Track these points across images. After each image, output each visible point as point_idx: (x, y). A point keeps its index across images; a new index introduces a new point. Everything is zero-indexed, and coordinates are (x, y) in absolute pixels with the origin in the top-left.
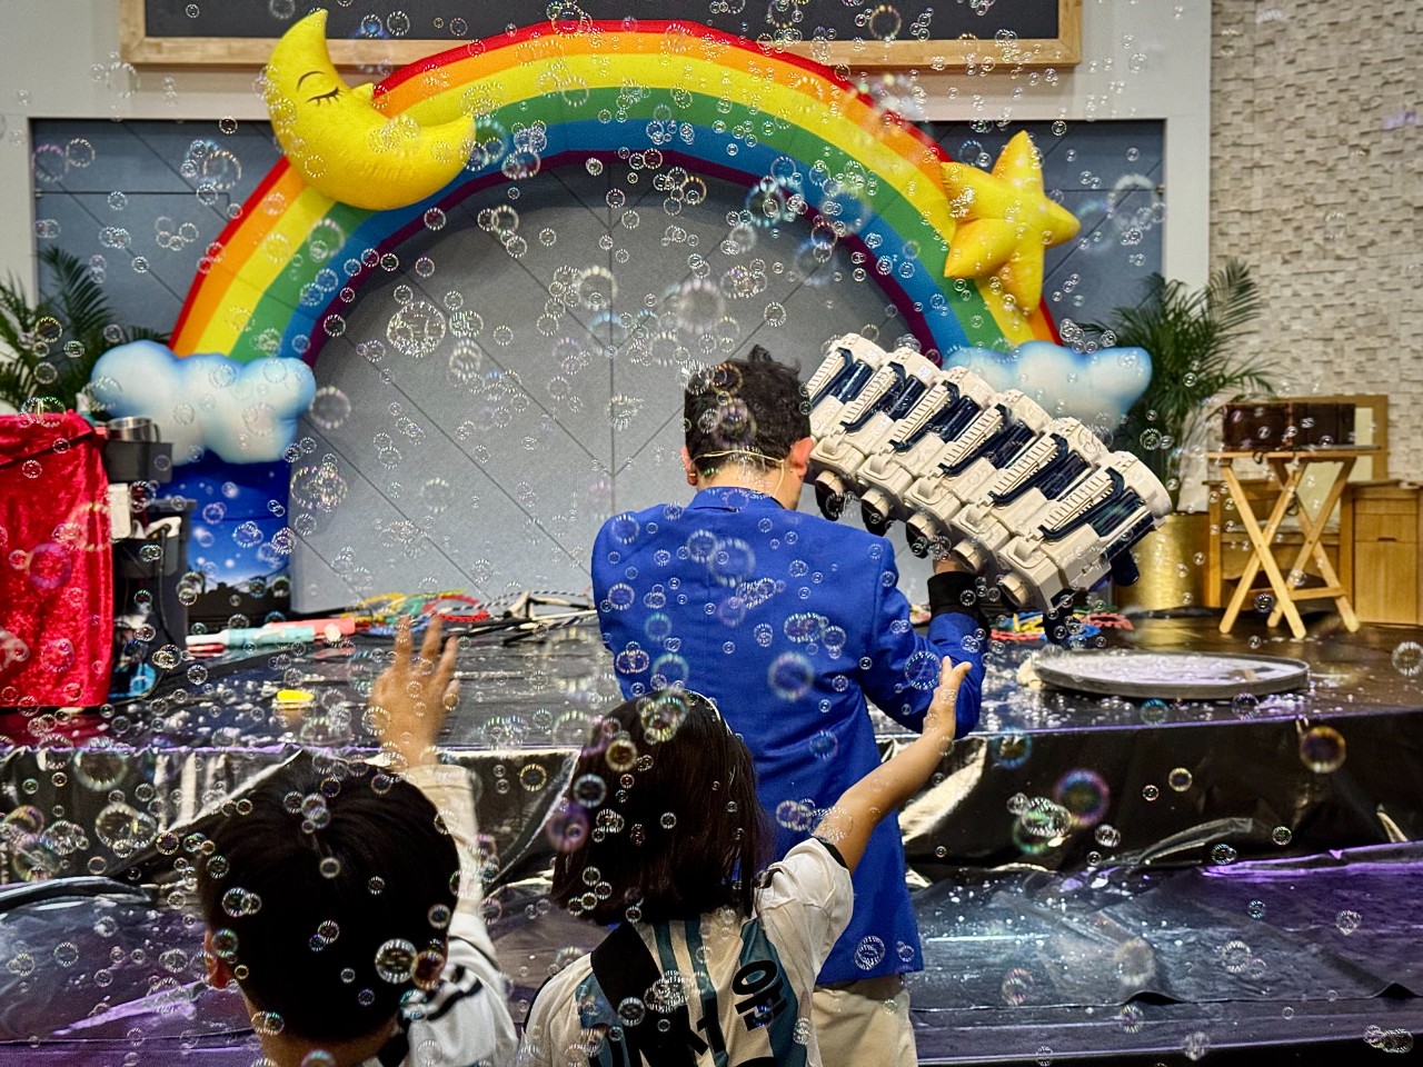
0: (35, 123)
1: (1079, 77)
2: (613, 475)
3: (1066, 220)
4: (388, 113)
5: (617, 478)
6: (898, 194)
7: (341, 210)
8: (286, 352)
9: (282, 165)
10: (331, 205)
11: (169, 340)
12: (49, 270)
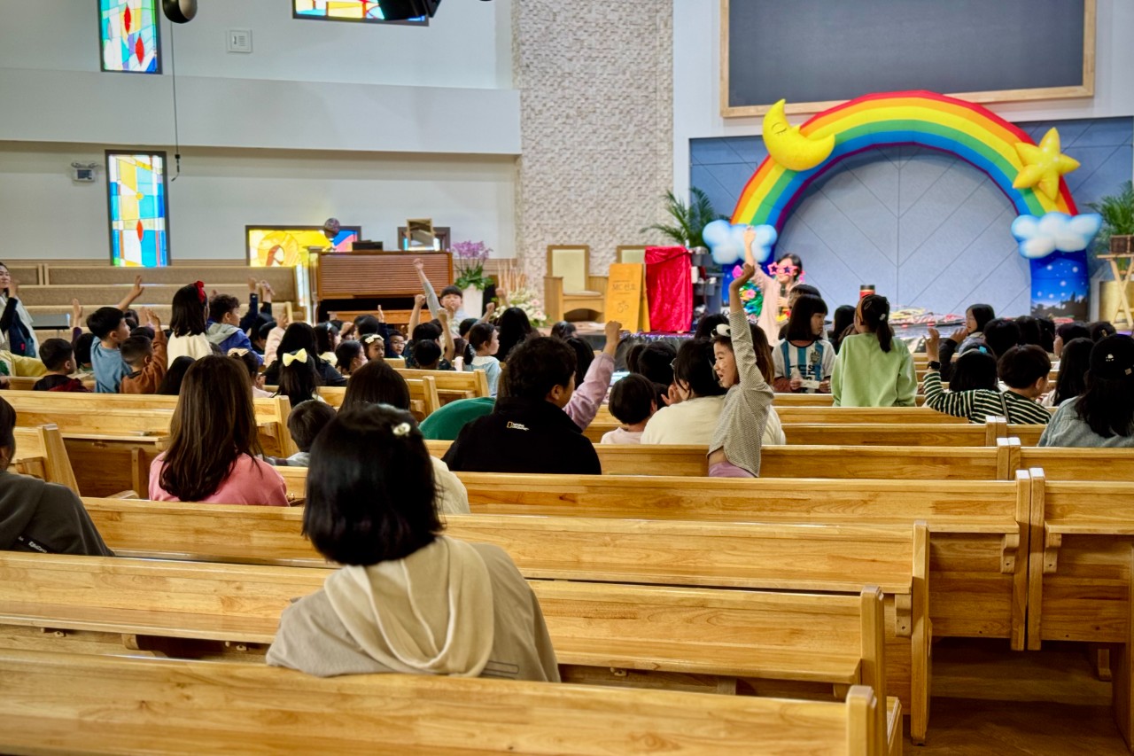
0: (691, 141)
1: (1096, 101)
2: (898, 267)
3: (1069, 163)
4: (805, 135)
5: (900, 269)
6: (1000, 156)
7: (788, 171)
8: (767, 223)
9: (769, 157)
10: (783, 170)
11: (728, 220)
12: (694, 195)
